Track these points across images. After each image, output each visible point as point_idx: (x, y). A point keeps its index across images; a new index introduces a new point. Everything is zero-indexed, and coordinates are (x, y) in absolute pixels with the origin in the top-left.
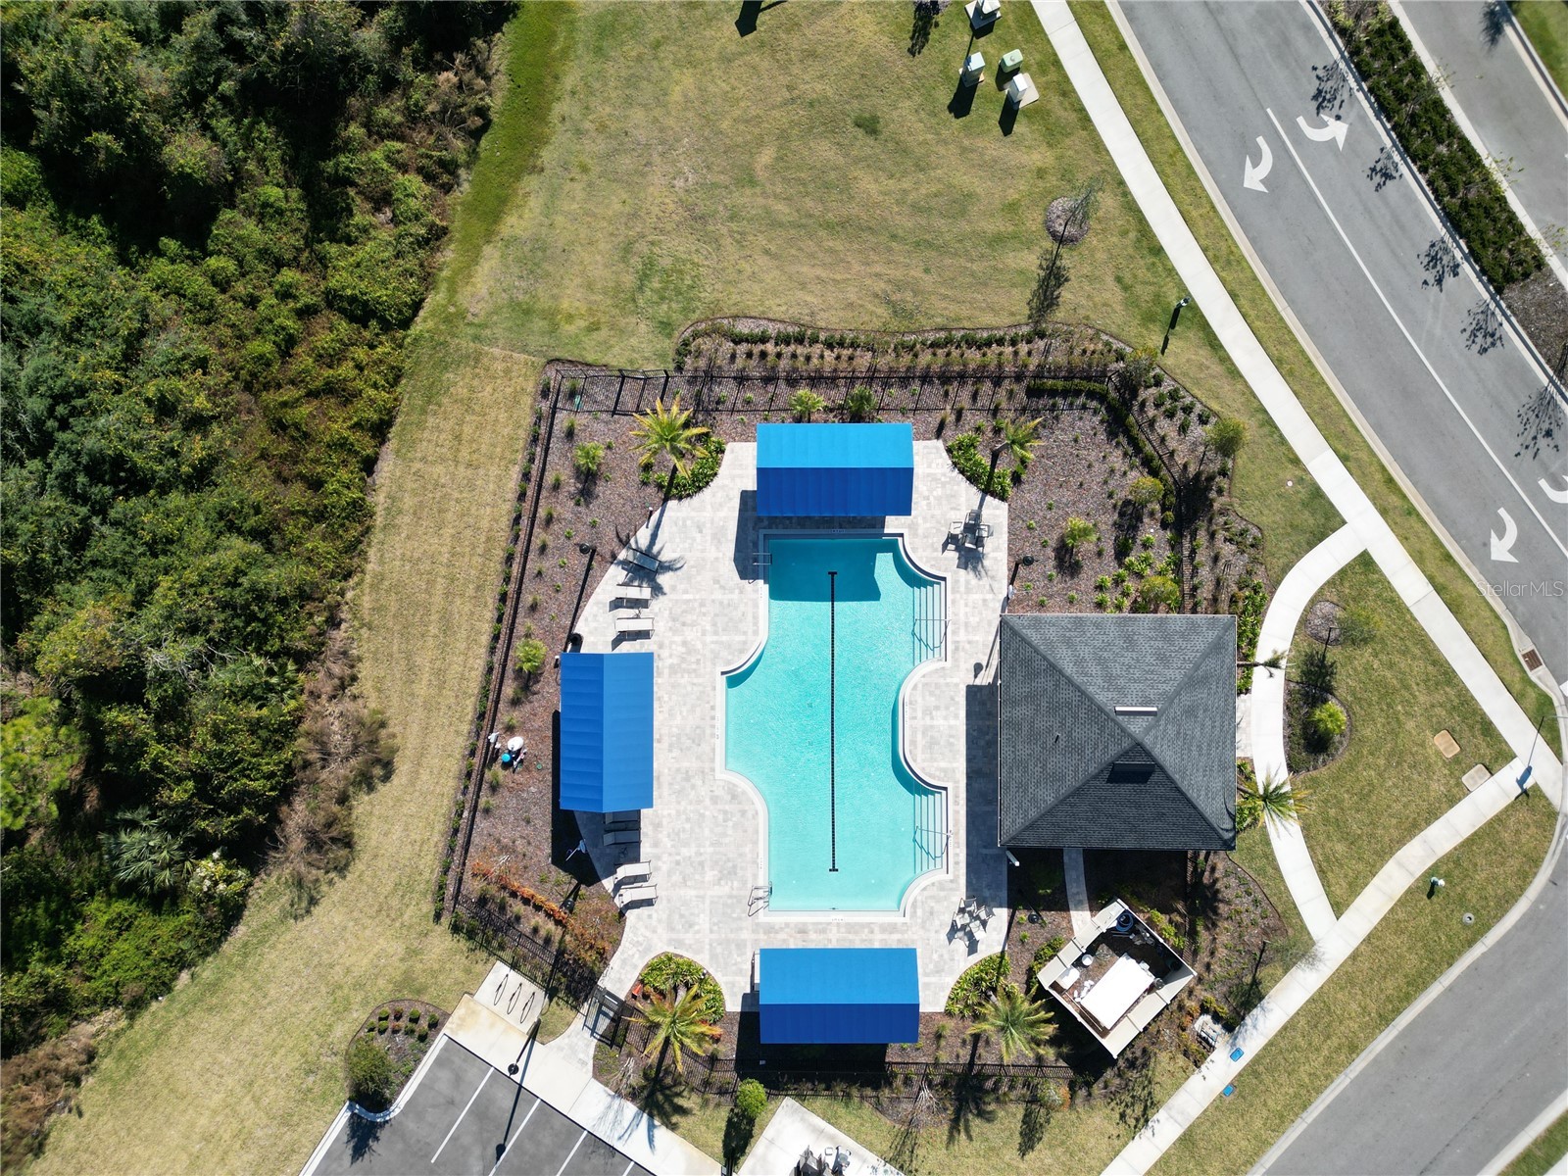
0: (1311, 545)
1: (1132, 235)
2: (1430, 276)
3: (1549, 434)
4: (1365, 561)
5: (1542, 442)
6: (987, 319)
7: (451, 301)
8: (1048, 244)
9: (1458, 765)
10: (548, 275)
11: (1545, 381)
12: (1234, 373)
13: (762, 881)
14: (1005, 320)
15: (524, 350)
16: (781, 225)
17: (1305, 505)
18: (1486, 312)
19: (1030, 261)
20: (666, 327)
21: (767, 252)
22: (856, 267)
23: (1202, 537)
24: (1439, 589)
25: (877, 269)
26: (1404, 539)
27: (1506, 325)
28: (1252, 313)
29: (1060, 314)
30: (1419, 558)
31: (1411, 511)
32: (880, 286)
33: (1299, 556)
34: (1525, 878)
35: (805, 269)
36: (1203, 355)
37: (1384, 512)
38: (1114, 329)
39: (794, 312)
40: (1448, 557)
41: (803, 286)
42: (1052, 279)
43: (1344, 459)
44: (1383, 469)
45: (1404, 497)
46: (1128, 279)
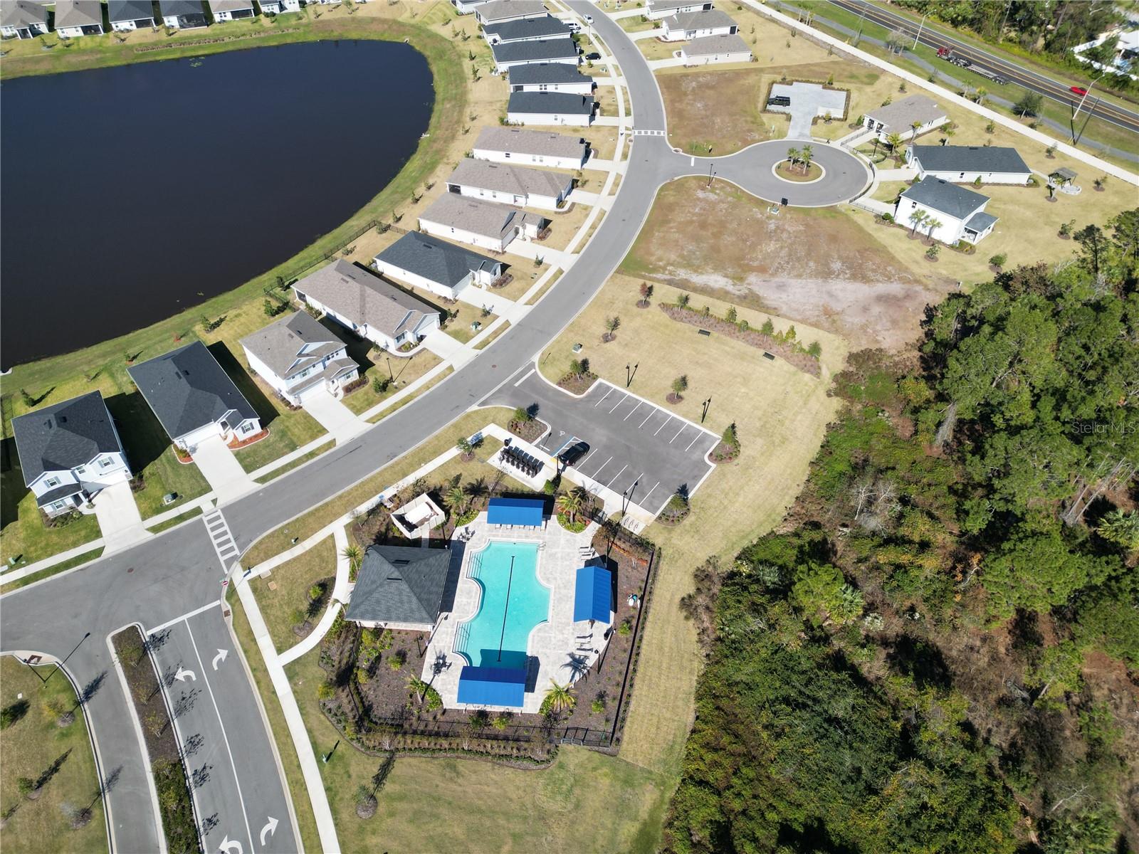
0: (300, 658)
1: (338, 798)
2: (208, 770)
3: (184, 699)
4: (280, 651)
5: (188, 696)
6: (414, 761)
7: (663, 793)
8: (378, 795)
9: (270, 579)
10: (616, 798)
11: (176, 721)
12: (310, 731)
13: (540, 552)
14: (407, 760)
15: (628, 763)
16: (503, 813)
17: (297, 674)
18: (189, 752)
19: (389, 787)
20: (561, 766)
21: (511, 800)
22: (469, 790)
23: (345, 661)
24: (254, 640)
25: (460, 789)
26: (261, 660)
27: (182, 746)
28: (293, 758)
29: (381, 761)
30: (258, 652)
31: (254, 670)
32: (460, 781)
33: (307, 654)
34: (261, 543)
35: (494, 790)
36: (320, 739)
37: (266, 670)
38: (357, 753)
39: (501, 771)
40: (245, 652)
41: (496, 783)
42: (379, 779)
43: (274, 692)
44: (259, 688)
45: (254, 676)
46: (345, 777)
